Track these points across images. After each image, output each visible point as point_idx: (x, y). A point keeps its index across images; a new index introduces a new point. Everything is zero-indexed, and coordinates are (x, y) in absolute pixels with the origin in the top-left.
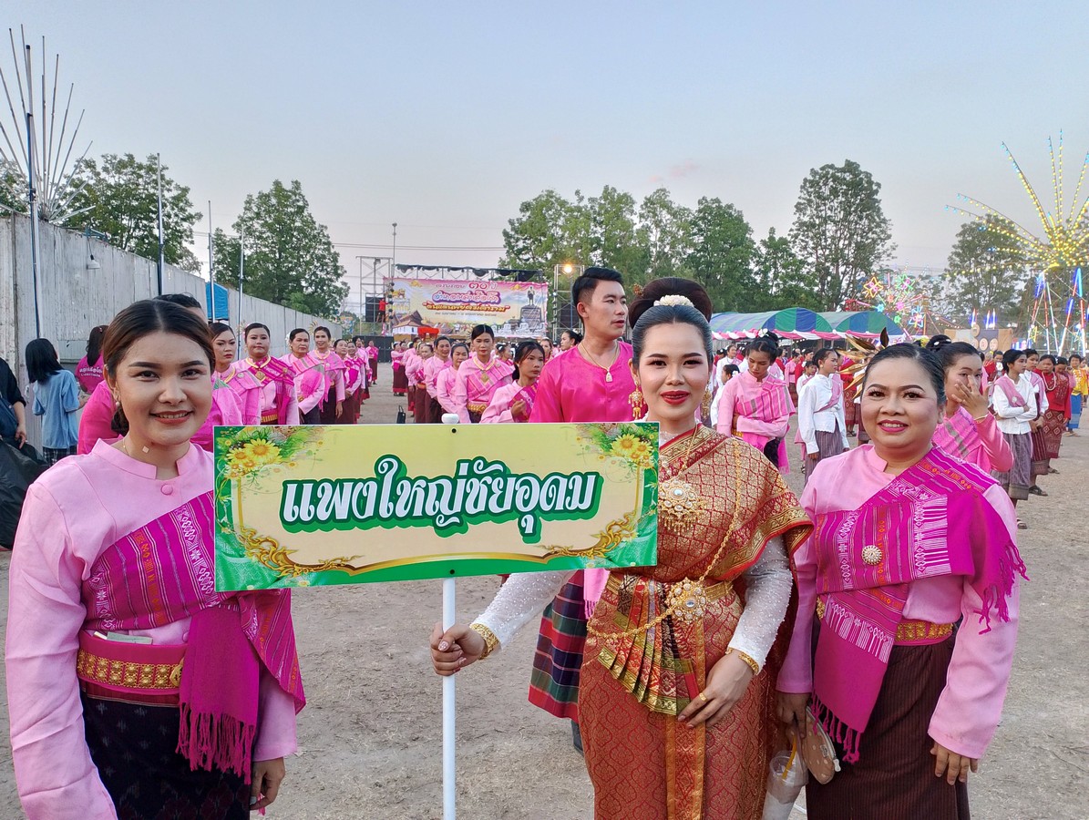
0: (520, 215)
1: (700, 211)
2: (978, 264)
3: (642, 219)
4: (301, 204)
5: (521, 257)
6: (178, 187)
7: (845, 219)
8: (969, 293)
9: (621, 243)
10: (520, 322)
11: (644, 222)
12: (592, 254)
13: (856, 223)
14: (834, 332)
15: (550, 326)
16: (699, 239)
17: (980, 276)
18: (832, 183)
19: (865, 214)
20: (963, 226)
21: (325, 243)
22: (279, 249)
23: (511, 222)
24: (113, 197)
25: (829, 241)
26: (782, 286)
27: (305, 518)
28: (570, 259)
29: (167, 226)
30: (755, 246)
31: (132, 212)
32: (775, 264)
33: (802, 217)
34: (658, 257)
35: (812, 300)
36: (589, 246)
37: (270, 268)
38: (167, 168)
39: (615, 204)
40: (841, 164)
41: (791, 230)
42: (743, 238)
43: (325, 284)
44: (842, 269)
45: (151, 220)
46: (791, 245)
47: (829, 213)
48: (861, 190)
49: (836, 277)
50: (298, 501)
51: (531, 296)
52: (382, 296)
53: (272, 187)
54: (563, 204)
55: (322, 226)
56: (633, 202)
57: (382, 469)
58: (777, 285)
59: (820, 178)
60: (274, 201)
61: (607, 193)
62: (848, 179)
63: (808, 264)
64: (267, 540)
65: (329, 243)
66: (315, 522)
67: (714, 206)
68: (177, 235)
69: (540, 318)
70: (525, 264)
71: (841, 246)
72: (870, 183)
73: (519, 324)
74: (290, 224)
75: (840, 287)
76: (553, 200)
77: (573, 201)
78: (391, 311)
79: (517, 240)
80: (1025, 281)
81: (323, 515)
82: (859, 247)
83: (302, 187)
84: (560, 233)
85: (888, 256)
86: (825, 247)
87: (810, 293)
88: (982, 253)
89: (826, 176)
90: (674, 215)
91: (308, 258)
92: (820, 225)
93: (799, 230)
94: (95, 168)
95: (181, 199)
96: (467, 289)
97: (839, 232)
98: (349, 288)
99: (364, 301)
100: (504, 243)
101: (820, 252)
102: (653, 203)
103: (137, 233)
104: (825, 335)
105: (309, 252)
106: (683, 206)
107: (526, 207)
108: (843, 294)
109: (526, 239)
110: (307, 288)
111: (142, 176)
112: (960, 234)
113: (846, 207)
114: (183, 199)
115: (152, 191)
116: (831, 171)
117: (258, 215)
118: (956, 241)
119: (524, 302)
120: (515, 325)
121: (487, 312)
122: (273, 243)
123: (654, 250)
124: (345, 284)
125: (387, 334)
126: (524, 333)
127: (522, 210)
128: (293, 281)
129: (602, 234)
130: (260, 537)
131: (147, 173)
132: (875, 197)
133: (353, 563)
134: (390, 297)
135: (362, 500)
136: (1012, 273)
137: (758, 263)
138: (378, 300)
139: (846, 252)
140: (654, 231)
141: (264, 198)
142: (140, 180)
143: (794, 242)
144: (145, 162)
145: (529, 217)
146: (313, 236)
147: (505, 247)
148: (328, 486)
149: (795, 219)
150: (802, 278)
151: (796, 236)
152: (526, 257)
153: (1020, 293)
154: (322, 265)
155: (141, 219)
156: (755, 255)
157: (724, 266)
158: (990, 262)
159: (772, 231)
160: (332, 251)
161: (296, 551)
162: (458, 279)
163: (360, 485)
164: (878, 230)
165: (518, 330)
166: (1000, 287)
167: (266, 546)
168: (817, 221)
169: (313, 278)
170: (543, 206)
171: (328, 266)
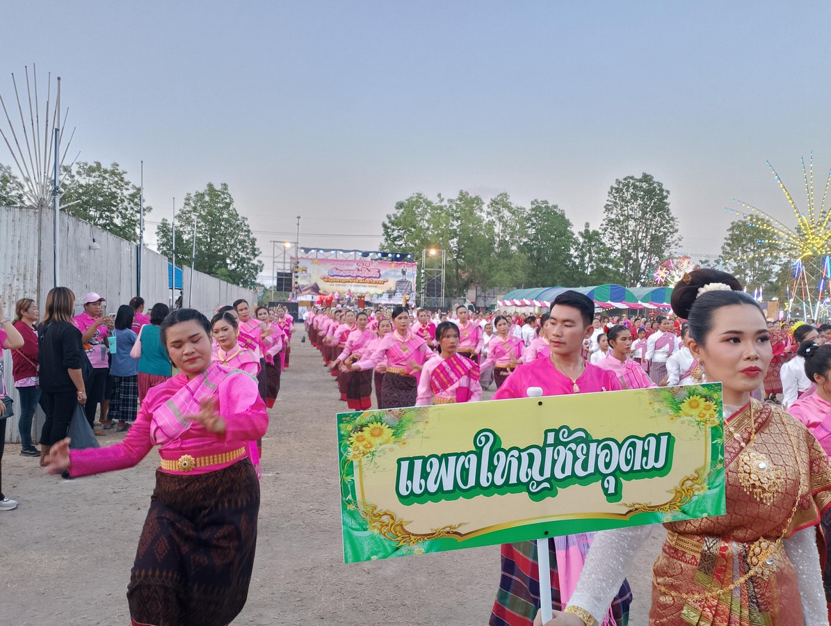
0: (395, 211)
1: (533, 210)
2: (744, 252)
3: (489, 216)
4: (228, 201)
5: (396, 243)
6: (134, 187)
7: (643, 217)
8: (738, 274)
9: (472, 234)
10: (395, 292)
11: (490, 218)
12: (450, 241)
13: (651, 220)
14: (640, 302)
15: (418, 295)
16: (532, 231)
17: (746, 261)
18: (632, 190)
19: (658, 213)
20: (732, 223)
21: (246, 231)
22: (210, 235)
23: (389, 217)
24: (83, 194)
25: (631, 233)
26: (595, 267)
27: (418, 491)
28: (434, 245)
29: (124, 217)
30: (574, 237)
31: (98, 206)
32: (589, 251)
33: (610, 215)
34: (501, 244)
35: (618, 278)
36: (448, 235)
37: (203, 249)
38: (126, 173)
39: (469, 203)
40: (639, 176)
41: (602, 225)
42: (566, 231)
43: (245, 262)
44: (641, 255)
45: (113, 212)
46: (602, 236)
47: (630, 212)
48: (655, 196)
49: (636, 261)
50: (410, 477)
51: (404, 273)
52: (289, 272)
53: (206, 188)
54: (429, 204)
55: (244, 218)
56: (483, 203)
57: (480, 442)
58: (592, 267)
59: (624, 187)
60: (207, 198)
61: (463, 196)
62: (645, 187)
63: (615, 251)
64: (386, 514)
65: (249, 231)
66: (426, 495)
67: (543, 206)
68: (132, 223)
69: (411, 289)
70: (399, 248)
71: (640, 237)
72: (661, 190)
73: (394, 294)
74: (219, 216)
75: (640, 268)
76: (421, 200)
77: (436, 201)
78: (296, 283)
79: (393, 230)
80: (780, 265)
81: (432, 488)
82: (654, 238)
83: (229, 188)
84: (427, 225)
85: (676, 245)
86: (628, 239)
87: (617, 273)
88: (747, 244)
89: (627, 185)
90: (513, 213)
91: (233, 242)
92: (623, 222)
93: (607, 225)
94: (70, 172)
95: (136, 196)
96: (355, 266)
97: (638, 227)
98: (263, 265)
99: (276, 275)
100: (383, 232)
101: (624, 241)
102: (497, 204)
103: (101, 222)
104: (633, 304)
105: (233, 238)
106: (519, 206)
107: (400, 205)
108: (642, 274)
109: (400, 229)
110: (231, 265)
111: (106, 179)
112: (730, 230)
113: (643, 208)
114: (138, 196)
115: (114, 190)
116: (632, 181)
117: (195, 209)
118: (727, 235)
119: (399, 277)
120: (391, 294)
121: (370, 285)
122: (205, 230)
123: (498, 239)
124: (260, 262)
125: (293, 301)
126: (399, 300)
127: (397, 208)
128: (221, 259)
129: (458, 227)
130: (380, 511)
131: (110, 176)
132: (665, 201)
133: (459, 530)
134: (296, 272)
135: (465, 471)
136: (770, 259)
137: (576, 250)
138: (286, 274)
139: (644, 242)
140: (498, 224)
141: (200, 196)
142: (105, 182)
143: (604, 234)
144: (109, 168)
145: (403, 213)
146: (236, 224)
147: (384, 235)
148: (435, 461)
149: (604, 216)
150: (610, 261)
151: (605, 230)
152: (400, 243)
153: (777, 274)
154: (243, 248)
155: (104, 211)
156: (574, 244)
157: (550, 251)
158: (754, 251)
159: (587, 225)
160: (251, 236)
161: (411, 522)
162: (348, 259)
163: (462, 458)
164: (668, 226)
165: (394, 298)
166: (761, 270)
167: (385, 519)
168: (622, 219)
169: (236, 257)
170: (413, 205)
171: (248, 248)
